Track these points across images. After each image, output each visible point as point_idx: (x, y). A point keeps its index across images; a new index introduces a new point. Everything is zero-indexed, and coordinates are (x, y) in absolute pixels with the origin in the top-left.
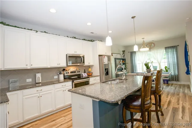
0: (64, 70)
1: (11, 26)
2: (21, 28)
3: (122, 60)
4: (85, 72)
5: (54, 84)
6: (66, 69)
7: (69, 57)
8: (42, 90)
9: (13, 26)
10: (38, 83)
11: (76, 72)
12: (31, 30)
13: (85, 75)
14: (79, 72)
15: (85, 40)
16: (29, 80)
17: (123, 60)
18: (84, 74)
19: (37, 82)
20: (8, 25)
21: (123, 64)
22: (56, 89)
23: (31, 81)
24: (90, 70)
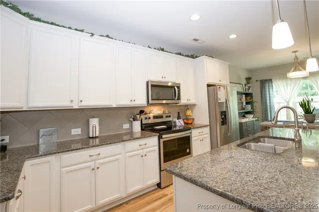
0: (142, 112)
1: (44, 22)
2: (64, 27)
3: (244, 96)
4: (179, 118)
5: (124, 141)
6: (145, 110)
7: (152, 86)
8: (99, 154)
9: (47, 23)
10: (92, 138)
11: (164, 116)
12: (82, 31)
13: (180, 123)
14: (170, 116)
15: (180, 54)
16: (76, 132)
17: (247, 95)
18: (177, 121)
19: (91, 136)
20: (38, 20)
21: (247, 103)
22: (128, 152)
23: (80, 133)
24: (189, 113)
